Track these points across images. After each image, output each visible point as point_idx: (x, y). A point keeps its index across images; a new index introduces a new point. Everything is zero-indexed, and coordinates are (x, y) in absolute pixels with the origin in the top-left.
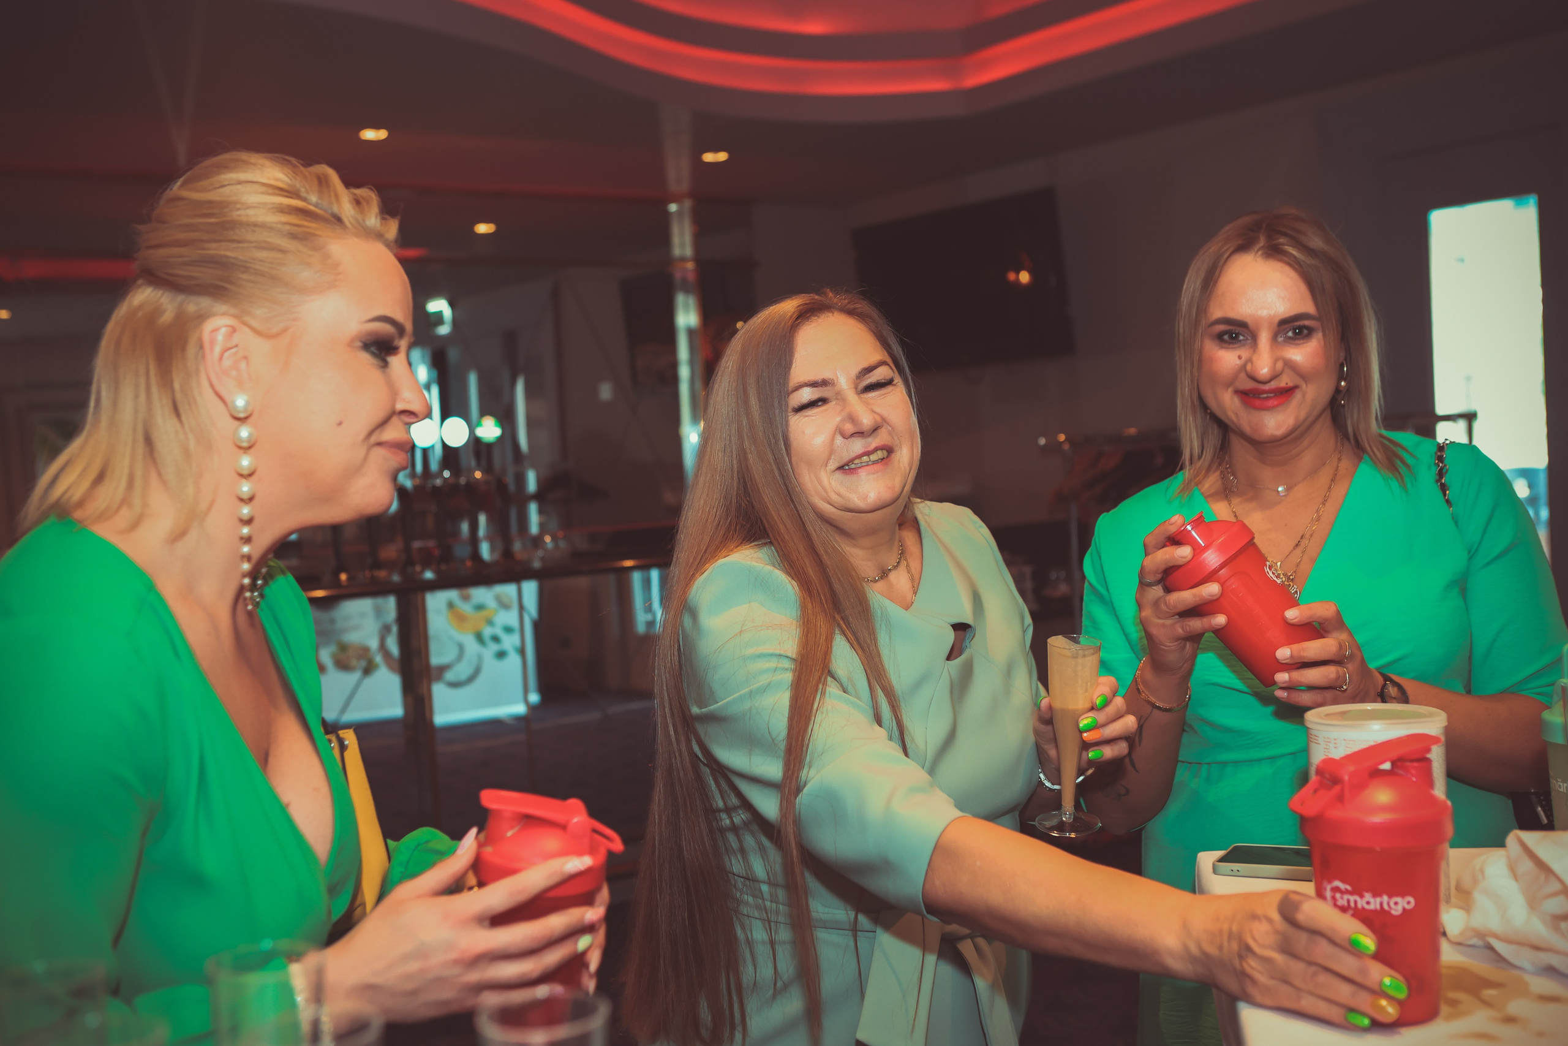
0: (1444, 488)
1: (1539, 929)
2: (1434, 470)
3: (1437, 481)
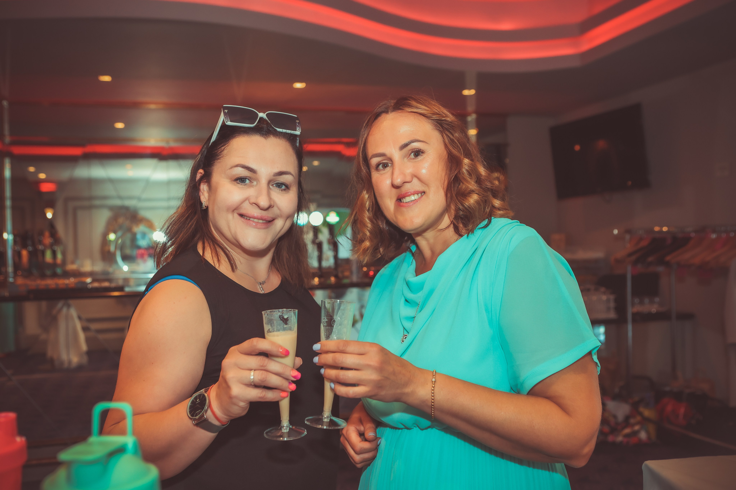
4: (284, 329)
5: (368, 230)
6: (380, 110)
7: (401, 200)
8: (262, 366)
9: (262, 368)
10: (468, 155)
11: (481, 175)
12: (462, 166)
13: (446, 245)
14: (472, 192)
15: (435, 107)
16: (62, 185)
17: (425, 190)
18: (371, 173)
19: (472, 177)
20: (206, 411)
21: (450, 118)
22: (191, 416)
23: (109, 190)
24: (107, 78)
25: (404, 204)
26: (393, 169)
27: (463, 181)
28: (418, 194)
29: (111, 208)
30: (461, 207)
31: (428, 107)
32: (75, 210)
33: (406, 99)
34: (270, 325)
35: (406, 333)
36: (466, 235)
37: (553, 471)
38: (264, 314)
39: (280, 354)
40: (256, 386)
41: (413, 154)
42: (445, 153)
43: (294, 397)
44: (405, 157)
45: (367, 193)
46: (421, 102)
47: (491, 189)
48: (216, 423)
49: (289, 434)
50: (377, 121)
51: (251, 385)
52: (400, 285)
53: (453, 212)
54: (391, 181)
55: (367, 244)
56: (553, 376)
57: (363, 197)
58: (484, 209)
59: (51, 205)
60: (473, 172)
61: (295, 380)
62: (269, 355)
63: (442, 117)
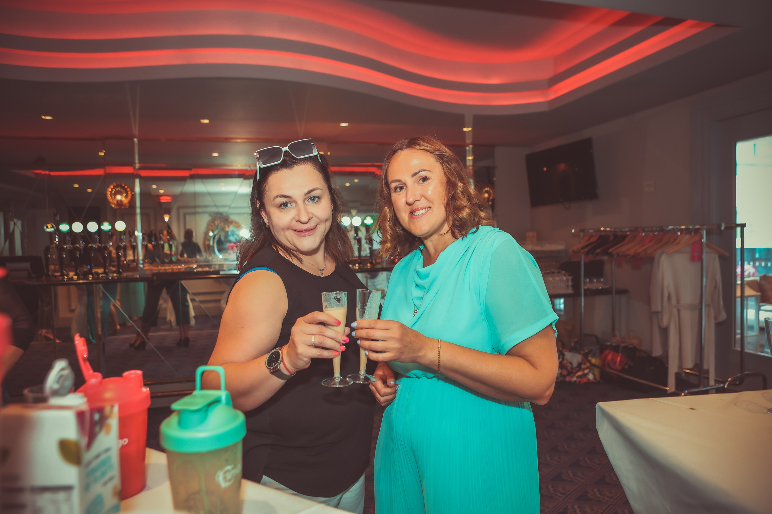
4: (338, 305)
5: (389, 235)
6: (396, 148)
7: (413, 214)
8: (321, 332)
9: (321, 334)
10: (462, 180)
11: (471, 194)
12: (457, 188)
13: (445, 246)
14: (465, 207)
15: (437, 145)
16: (175, 197)
17: (431, 206)
18: (391, 194)
19: (465, 196)
20: (280, 363)
21: (448, 152)
22: (268, 366)
23: (208, 201)
24: (206, 121)
25: (415, 216)
26: (407, 191)
27: (458, 199)
28: (425, 209)
29: (210, 214)
30: (457, 218)
31: (432, 145)
32: (185, 215)
33: (416, 139)
34: (327, 302)
35: (416, 309)
36: (461, 238)
37: (522, 408)
38: (323, 294)
39: (334, 324)
40: (316, 347)
41: (421, 180)
42: (445, 179)
43: (344, 357)
44: (416, 182)
45: (388, 208)
46: (426, 141)
47: (478, 204)
48: (286, 373)
49: (340, 383)
50: (394, 156)
51: (312, 346)
52: (412, 273)
53: (451, 222)
54: (405, 200)
55: (389, 245)
56: (525, 341)
57: (385, 211)
58: (474, 219)
59: (168, 212)
60: (466, 192)
61: (345, 343)
62: (326, 324)
63: (442, 152)
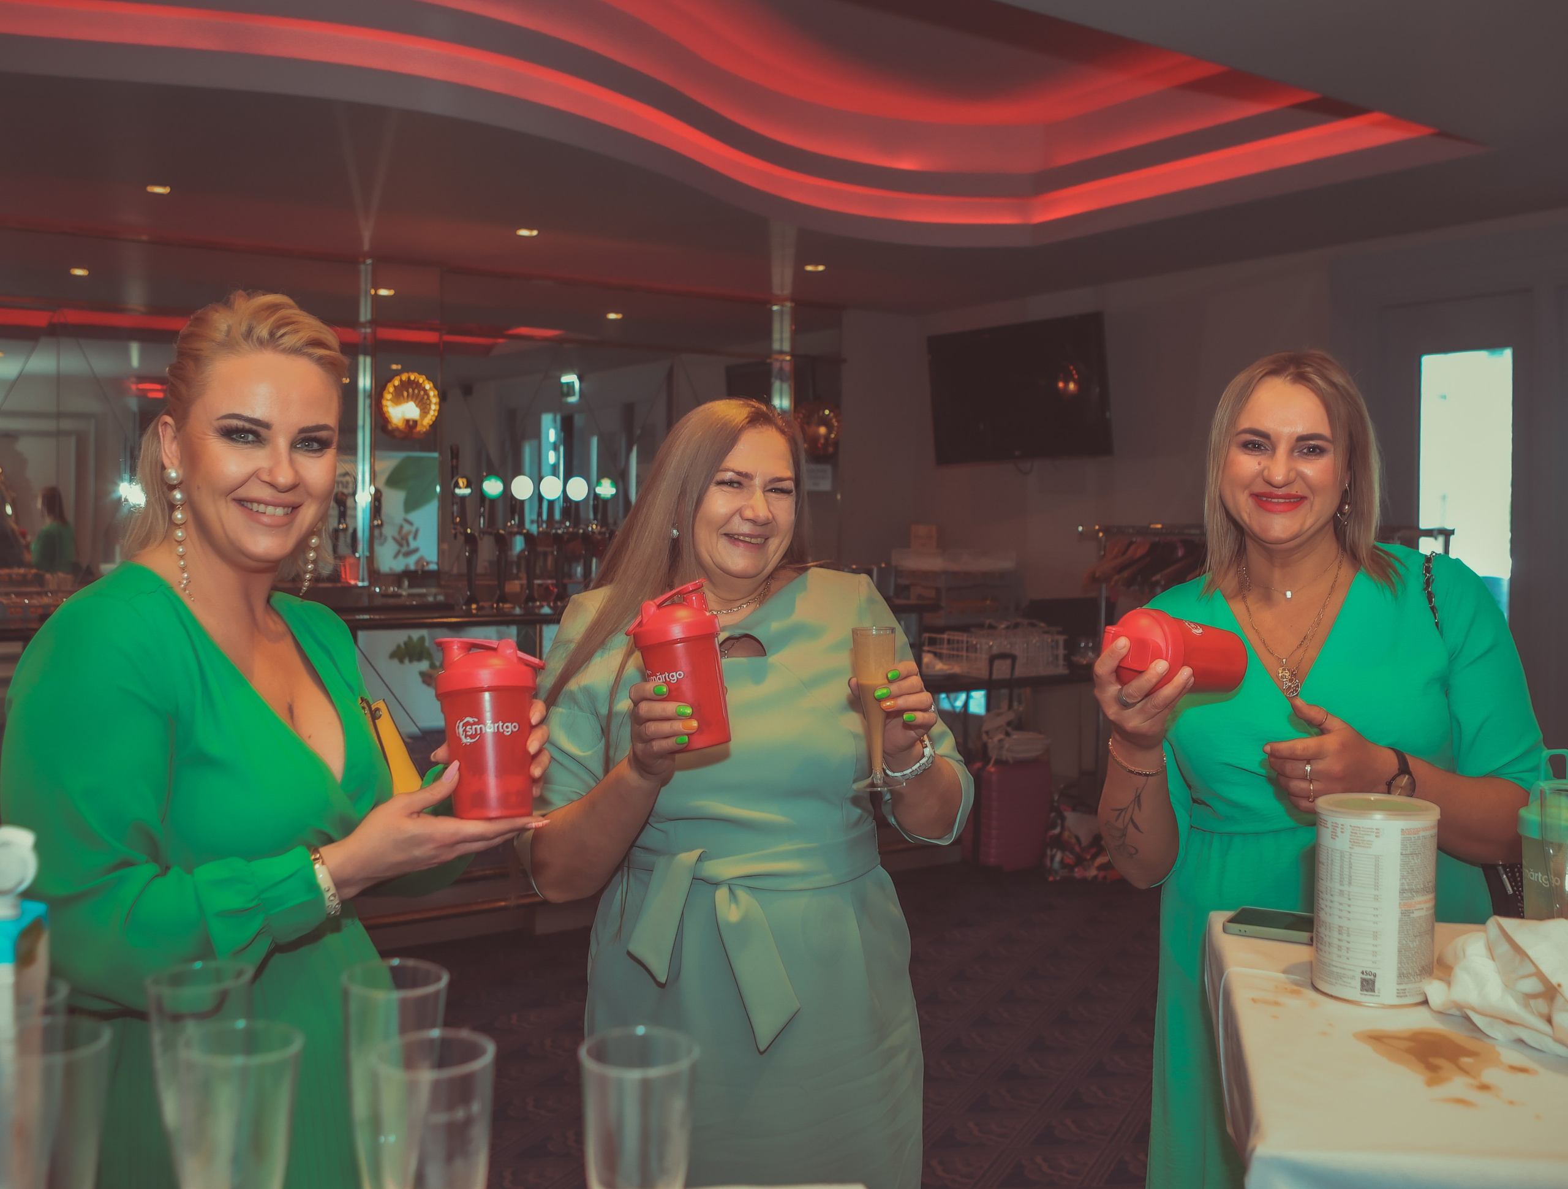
0: (1430, 596)
1: (1512, 1006)
2: (1422, 580)
3: (1425, 589)
